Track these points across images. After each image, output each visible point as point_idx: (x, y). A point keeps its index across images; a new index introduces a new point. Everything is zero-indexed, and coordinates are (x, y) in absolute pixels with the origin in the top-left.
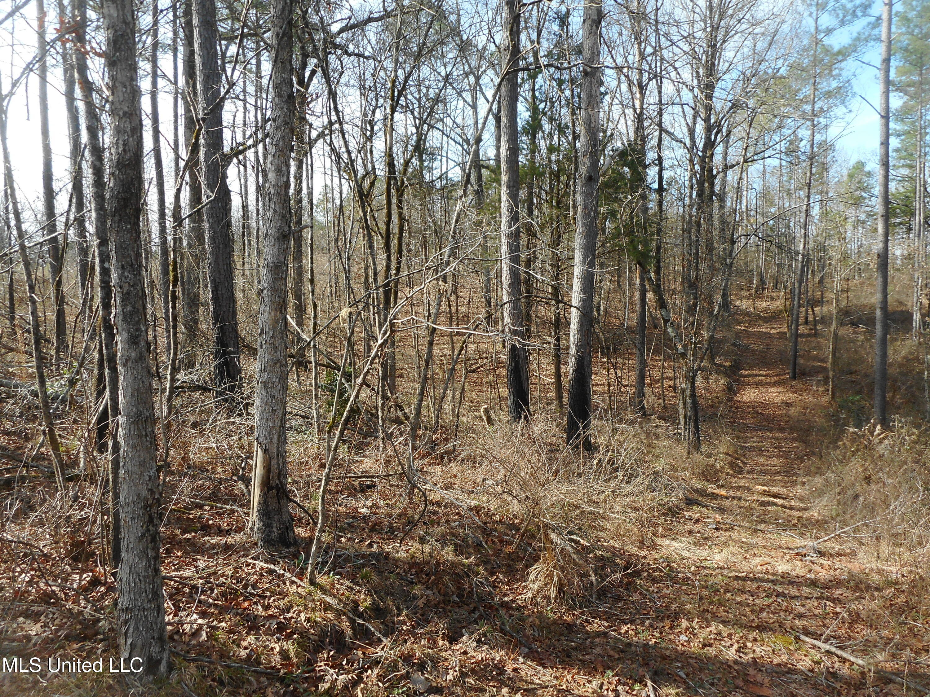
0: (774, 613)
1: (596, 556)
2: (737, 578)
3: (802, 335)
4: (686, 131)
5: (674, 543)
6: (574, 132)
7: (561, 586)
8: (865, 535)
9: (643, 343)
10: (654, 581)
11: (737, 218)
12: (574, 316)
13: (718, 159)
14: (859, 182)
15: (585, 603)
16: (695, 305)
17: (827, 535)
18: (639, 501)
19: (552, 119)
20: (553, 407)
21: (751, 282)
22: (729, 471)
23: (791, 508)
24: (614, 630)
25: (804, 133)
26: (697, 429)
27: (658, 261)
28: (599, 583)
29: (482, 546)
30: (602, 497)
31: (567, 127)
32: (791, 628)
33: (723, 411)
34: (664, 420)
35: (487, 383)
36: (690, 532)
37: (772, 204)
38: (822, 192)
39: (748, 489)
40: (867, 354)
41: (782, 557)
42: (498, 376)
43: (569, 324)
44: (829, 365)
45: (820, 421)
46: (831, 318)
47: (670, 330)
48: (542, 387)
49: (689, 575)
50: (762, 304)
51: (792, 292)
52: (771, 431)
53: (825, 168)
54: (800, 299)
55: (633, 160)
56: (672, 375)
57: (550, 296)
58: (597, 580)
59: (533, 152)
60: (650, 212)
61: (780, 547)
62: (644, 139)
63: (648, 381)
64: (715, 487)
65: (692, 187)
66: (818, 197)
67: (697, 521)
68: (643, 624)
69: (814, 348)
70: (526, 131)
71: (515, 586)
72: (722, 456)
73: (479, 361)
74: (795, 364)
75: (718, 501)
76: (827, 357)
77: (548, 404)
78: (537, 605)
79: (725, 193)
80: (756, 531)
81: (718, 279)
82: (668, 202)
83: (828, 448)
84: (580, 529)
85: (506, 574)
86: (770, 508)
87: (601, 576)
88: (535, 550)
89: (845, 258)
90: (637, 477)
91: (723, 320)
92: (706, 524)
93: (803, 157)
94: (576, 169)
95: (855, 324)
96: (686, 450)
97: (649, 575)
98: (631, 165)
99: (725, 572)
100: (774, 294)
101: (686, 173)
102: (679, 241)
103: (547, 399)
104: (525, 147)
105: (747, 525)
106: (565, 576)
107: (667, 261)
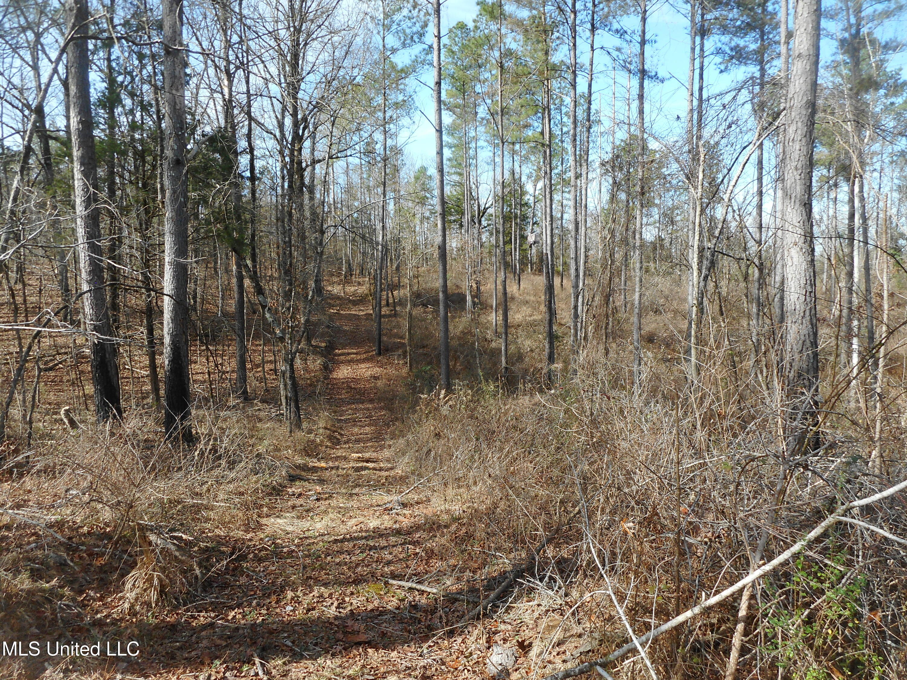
0: (367, 566)
1: (200, 548)
2: (336, 541)
3: (385, 316)
4: (275, 123)
5: (279, 520)
6: (158, 111)
7: (163, 586)
8: (435, 483)
9: (242, 329)
10: (260, 560)
11: (326, 210)
12: (167, 304)
13: (306, 153)
14: (423, 184)
15: (190, 598)
16: (290, 291)
17: (408, 488)
18: (243, 485)
19: (132, 95)
20: (150, 400)
21: (340, 269)
22: (329, 444)
23: (381, 469)
24: (222, 619)
25: (378, 136)
26: (298, 408)
27: (253, 249)
28: (203, 575)
29: (66, 565)
30: (205, 488)
31: (151, 105)
32: (382, 576)
33: (321, 389)
34: (267, 402)
35: (68, 381)
36: (294, 507)
37: (355, 199)
38: (395, 191)
39: (345, 458)
40: (435, 330)
41: (374, 514)
42: (82, 372)
43: (162, 312)
44: (406, 341)
45: (401, 390)
46: (407, 301)
47: (268, 315)
48: (136, 380)
49: (293, 548)
50: (350, 289)
51: (375, 278)
52: (363, 403)
53: (396, 170)
54: (381, 284)
55: (223, 147)
56: (272, 358)
57: (140, 284)
58: (201, 572)
59: (112, 127)
60: (244, 200)
61: (372, 506)
62: (234, 127)
63: (249, 366)
64: (315, 460)
65: (283, 178)
66: (392, 195)
67: (300, 495)
68: (250, 605)
69: (394, 327)
70: (101, 103)
71: (109, 600)
72: (321, 431)
73: (58, 357)
74: (380, 342)
75: (319, 474)
76: (405, 334)
77: (143, 398)
78: (135, 614)
79: (314, 186)
80: (351, 495)
81: (311, 266)
82: (261, 191)
83: (408, 413)
84: (182, 524)
85: (96, 590)
86: (363, 473)
87: (206, 568)
88: (131, 556)
89: (415, 247)
90: (240, 462)
91: (317, 304)
92: (308, 497)
93: (378, 159)
94: (162, 151)
95: (425, 305)
96: (288, 429)
97: (256, 555)
98: (222, 152)
99: (326, 538)
100: (361, 280)
101: (278, 164)
102: (273, 230)
103: (142, 393)
104: (102, 121)
105: (344, 491)
106: (167, 576)
107: (263, 248)
